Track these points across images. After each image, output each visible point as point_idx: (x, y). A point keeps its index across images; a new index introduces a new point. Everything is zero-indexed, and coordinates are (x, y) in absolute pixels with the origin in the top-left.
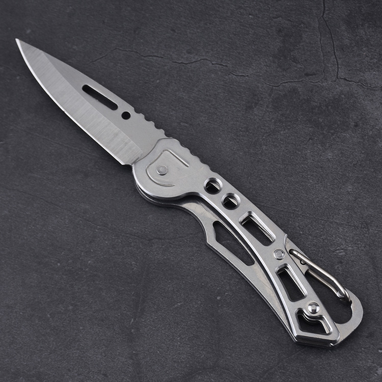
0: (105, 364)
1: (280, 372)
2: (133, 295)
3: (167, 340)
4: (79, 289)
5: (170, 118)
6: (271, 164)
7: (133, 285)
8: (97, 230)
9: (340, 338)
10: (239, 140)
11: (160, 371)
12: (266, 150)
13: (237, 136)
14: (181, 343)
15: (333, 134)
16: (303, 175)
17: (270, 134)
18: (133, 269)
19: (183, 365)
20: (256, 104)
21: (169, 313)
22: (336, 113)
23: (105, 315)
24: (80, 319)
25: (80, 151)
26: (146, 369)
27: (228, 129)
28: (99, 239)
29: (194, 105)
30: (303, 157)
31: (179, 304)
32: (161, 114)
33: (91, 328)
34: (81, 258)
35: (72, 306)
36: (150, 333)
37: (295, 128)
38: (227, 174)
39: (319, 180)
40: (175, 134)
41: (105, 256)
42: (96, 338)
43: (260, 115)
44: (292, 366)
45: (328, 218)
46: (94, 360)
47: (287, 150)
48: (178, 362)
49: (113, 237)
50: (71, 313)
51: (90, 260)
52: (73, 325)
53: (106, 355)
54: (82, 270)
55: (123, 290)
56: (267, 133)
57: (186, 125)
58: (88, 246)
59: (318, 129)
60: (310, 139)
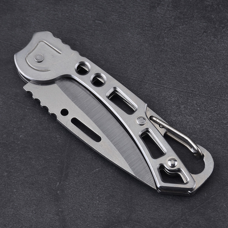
0: (35, 220)
1: (184, 224)
2: (58, 163)
3: (88, 199)
4: (12, 158)
5: (86, 17)
6: (172, 53)
7: (58, 154)
8: (27, 110)
9: (196, 186)
10: (145, 34)
11: (82, 225)
12: (168, 42)
13: (143, 31)
14: (100, 202)
15: (223, 28)
16: (199, 62)
17: (171, 29)
18: (58, 141)
19: (101, 220)
20: (159, 4)
21: (89, 177)
22: (226, 11)
23: (34, 179)
24: (13, 183)
25: (11, 45)
26: (70, 223)
27: (135, 25)
28: (28, 117)
29: (107, 6)
30: (198, 47)
31: (97, 170)
32: (79, 14)
33: (23, 190)
34: (13, 133)
35: (7, 172)
36: (73, 194)
37: (192, 23)
38: (136, 62)
39: (212, 65)
40: (91, 30)
41: (34, 131)
42: (27, 199)
43: (162, 13)
44: (193, 219)
45: (221, 97)
46: (27, 217)
47: (185, 41)
48: (98, 217)
49: (41, 116)
50: (6, 179)
51: (21, 135)
52: (8, 188)
53: (36, 213)
54: (15, 142)
55: (50, 159)
56: (168, 27)
57: (100, 22)
58: (19, 123)
59: (211, 24)
60: (204, 32)
